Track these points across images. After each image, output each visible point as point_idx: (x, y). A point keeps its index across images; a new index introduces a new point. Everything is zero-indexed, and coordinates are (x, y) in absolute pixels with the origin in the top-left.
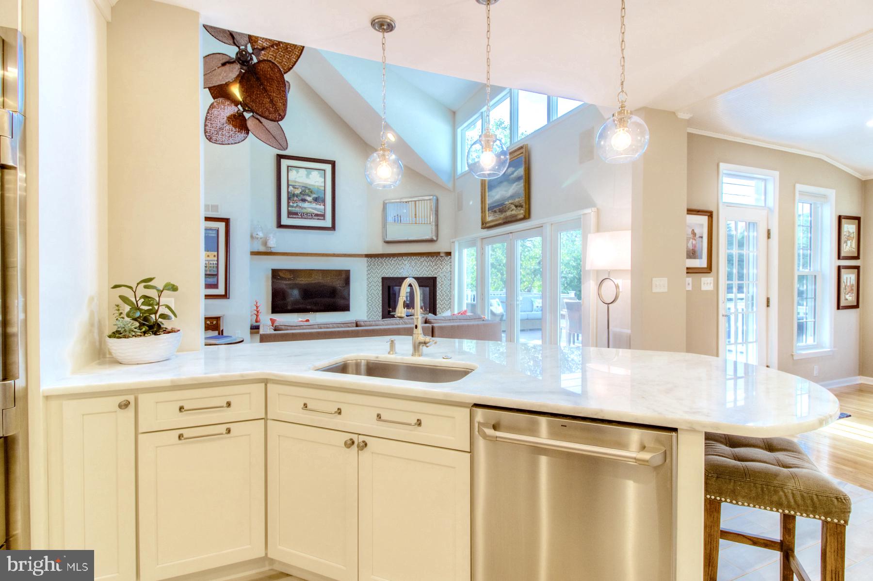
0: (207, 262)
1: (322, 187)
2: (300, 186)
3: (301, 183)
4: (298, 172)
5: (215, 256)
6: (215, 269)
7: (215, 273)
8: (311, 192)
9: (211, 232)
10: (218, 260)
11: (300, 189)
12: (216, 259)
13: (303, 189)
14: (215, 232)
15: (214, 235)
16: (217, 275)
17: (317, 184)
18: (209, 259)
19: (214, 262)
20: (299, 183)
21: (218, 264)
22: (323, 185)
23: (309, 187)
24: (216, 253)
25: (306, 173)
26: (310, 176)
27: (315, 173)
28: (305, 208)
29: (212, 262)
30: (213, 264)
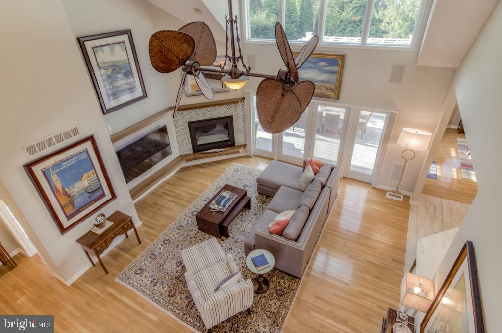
0: (90, 182)
1: (126, 60)
2: (109, 66)
3: (110, 62)
4: (103, 51)
5: (93, 173)
6: (98, 183)
7: (99, 186)
8: (120, 69)
9: (81, 155)
10: (97, 176)
11: (110, 69)
12: (95, 175)
13: (113, 67)
14: (84, 154)
15: (85, 157)
16: (101, 187)
17: (121, 59)
18: (89, 178)
19: (95, 178)
20: (107, 62)
21: (98, 178)
22: (126, 58)
23: (117, 64)
24: (93, 170)
25: (110, 50)
26: (115, 52)
27: (117, 47)
28: (119, 86)
29: (93, 179)
30: (95, 180)
